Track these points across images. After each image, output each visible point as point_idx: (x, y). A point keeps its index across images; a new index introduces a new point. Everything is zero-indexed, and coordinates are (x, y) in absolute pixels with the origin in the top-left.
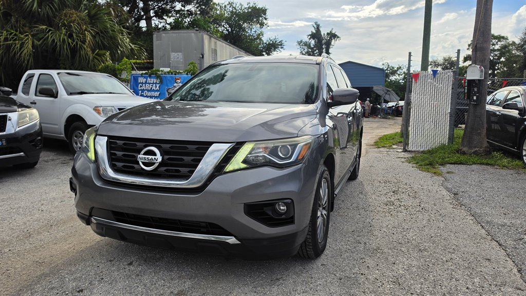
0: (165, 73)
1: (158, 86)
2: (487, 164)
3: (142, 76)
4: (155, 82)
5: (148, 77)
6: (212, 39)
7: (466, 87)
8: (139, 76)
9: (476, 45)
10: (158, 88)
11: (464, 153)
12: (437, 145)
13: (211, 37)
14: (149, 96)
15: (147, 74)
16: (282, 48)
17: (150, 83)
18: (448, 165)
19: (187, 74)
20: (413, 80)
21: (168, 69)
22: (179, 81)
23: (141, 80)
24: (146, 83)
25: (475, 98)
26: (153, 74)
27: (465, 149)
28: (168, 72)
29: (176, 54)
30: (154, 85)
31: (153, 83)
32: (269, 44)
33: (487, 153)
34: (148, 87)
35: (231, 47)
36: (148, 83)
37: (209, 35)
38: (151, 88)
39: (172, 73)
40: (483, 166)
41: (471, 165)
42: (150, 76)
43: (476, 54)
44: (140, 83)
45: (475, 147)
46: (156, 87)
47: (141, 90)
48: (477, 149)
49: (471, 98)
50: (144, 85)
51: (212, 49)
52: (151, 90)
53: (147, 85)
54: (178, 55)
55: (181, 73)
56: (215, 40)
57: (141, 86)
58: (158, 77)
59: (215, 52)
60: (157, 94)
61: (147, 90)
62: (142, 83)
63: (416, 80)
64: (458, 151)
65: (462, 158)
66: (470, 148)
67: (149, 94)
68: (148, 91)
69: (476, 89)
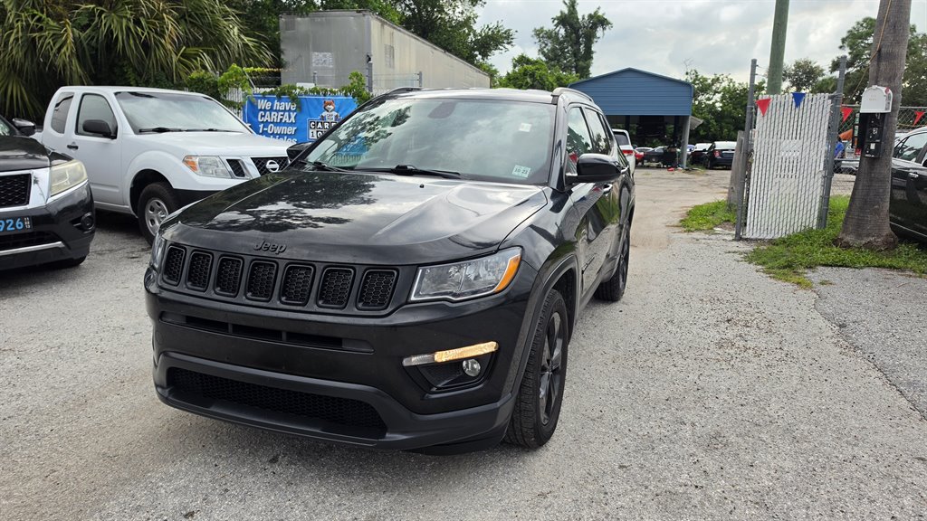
0: (306, 93)
1: (293, 115)
2: (891, 267)
3: (265, 98)
4: (287, 109)
5: (274, 99)
6: (385, 26)
7: (857, 127)
8: (259, 98)
9: (879, 51)
10: (293, 119)
11: (847, 246)
12: (797, 228)
13: (383, 24)
14: (277, 134)
15: (274, 94)
16: (508, 43)
17: (279, 111)
18: (820, 268)
19: (346, 95)
20: (759, 109)
21: (312, 86)
22: (332, 107)
23: (262, 104)
24: (271, 110)
25: (873, 146)
26: (284, 94)
27: (849, 238)
28: (311, 91)
29: (321, 55)
30: (287, 114)
31: (285, 111)
32: (487, 36)
33: (890, 247)
34: (275, 117)
35: (418, 42)
36: (276, 111)
37: (381, 21)
38: (281, 119)
39: (318, 93)
40: (884, 271)
41: (862, 268)
42: (279, 99)
43: (878, 65)
44: (261, 110)
45: (868, 236)
46: (290, 117)
47: (263, 122)
48: (872, 239)
49: (866, 146)
50: (268, 113)
51: (386, 45)
52: (280, 124)
53: (273, 113)
54: (325, 56)
55: (335, 93)
56: (392, 30)
57: (262, 116)
58: (294, 99)
59: (390, 51)
60: (292, 130)
61: (273, 123)
62: (265, 110)
63: (763, 112)
64: (835, 242)
65: (847, 256)
66: (859, 236)
67: (277, 130)
68: (276, 124)
69: (875, 131)
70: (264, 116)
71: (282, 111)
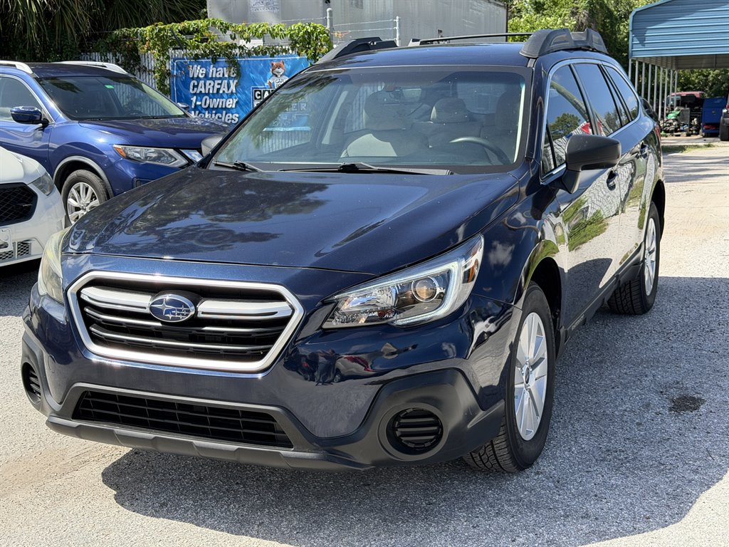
0: (249, 54)
1: (233, 84)
3: (196, 63)
4: (226, 75)
5: (209, 64)
8: (190, 63)
10: (233, 88)
14: (213, 109)
15: (207, 58)
17: (216, 78)
22: (281, 71)
23: (197, 71)
24: (206, 77)
26: (220, 58)
28: (256, 51)
30: (225, 82)
31: (223, 78)
34: (211, 87)
36: (211, 79)
38: (218, 90)
39: (264, 53)
42: (214, 63)
44: (193, 78)
46: (229, 87)
47: (195, 94)
50: (202, 82)
52: (217, 95)
53: (208, 82)
57: (194, 86)
58: (232, 62)
60: (231, 102)
61: (208, 94)
62: (198, 79)
67: (214, 103)
68: (212, 96)
70: (197, 86)
71: (220, 79)
